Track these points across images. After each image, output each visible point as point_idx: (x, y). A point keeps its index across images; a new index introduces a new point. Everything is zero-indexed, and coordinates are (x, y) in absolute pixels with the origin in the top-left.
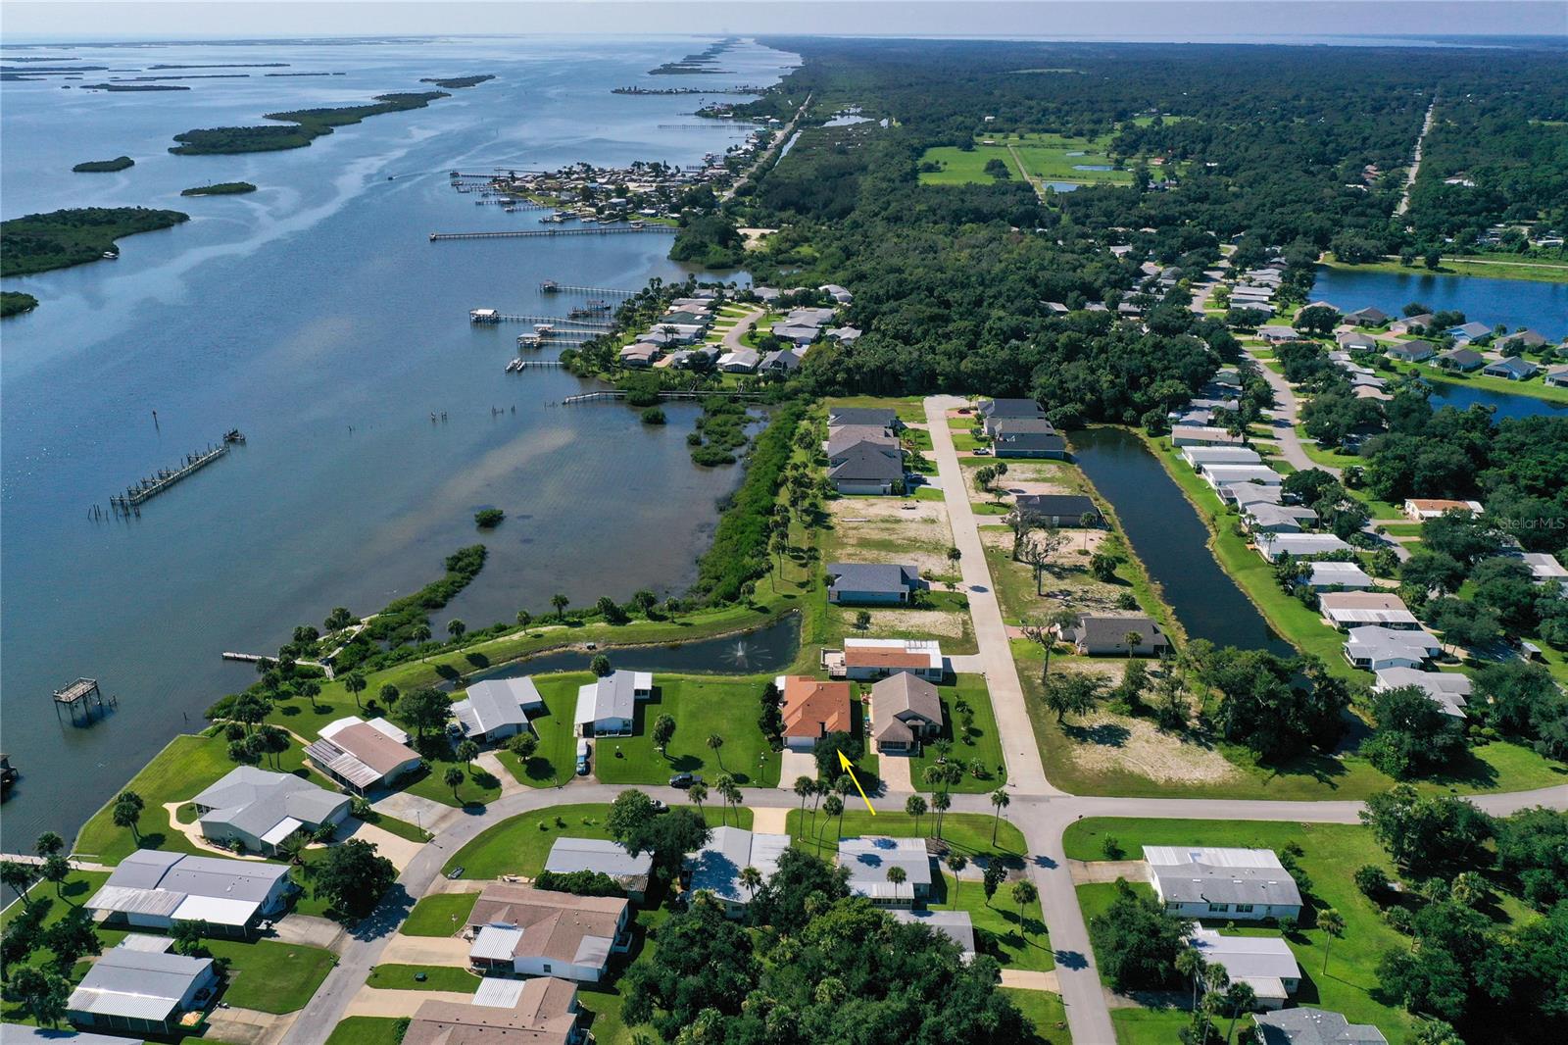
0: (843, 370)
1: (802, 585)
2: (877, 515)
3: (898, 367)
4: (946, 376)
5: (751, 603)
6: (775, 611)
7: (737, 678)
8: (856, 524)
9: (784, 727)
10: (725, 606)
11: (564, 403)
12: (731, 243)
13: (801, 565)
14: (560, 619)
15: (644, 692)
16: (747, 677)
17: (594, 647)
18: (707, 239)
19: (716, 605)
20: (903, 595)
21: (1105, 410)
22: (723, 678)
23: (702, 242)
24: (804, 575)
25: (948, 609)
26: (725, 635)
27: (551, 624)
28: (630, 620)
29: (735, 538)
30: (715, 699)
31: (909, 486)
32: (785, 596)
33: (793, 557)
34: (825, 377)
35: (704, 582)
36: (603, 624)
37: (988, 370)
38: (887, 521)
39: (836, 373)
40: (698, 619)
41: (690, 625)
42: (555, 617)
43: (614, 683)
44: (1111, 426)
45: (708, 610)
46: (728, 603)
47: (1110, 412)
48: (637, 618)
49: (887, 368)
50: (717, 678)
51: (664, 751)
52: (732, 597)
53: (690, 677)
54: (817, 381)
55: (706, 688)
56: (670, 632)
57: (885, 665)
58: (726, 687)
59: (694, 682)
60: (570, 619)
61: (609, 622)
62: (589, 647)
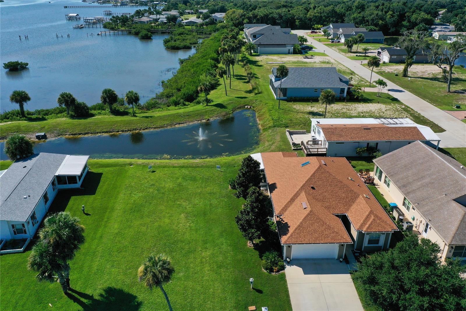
0: (247, 18)
1: (250, 92)
2: (289, 61)
3: (275, 15)
4: (301, 20)
5: (208, 101)
6: (230, 107)
7: (197, 161)
8: (277, 64)
9: (284, 228)
10: (185, 105)
11: (98, 35)
12: (188, 4)
13: (245, 82)
14: (22, 114)
15: (72, 179)
16: (208, 159)
17: (44, 137)
18: (178, 3)
19: (176, 104)
20: (342, 90)
21: (390, 29)
22: (182, 161)
23: (176, 3)
24: (249, 87)
25: (384, 103)
26: (185, 125)
27: (11, 120)
28: (93, 115)
29: (192, 71)
30: (169, 185)
31: (303, 51)
32: (236, 97)
33: (238, 79)
34: (237, 21)
35: (168, 90)
36: (64, 119)
37: (321, 17)
38: (297, 63)
39: (243, 20)
40: (157, 113)
41: (151, 117)
42: (18, 113)
43: (29, 167)
44: (394, 37)
45: (169, 108)
46: (187, 103)
47: (392, 30)
48: (100, 114)
49: (270, 16)
50: (174, 161)
51: (66, 284)
52: (191, 98)
53: (141, 161)
54: (234, 23)
55: (159, 173)
56: (129, 123)
57: (372, 139)
58: (185, 171)
59: (144, 166)
60: (34, 117)
61: (72, 117)
62: (38, 137)
